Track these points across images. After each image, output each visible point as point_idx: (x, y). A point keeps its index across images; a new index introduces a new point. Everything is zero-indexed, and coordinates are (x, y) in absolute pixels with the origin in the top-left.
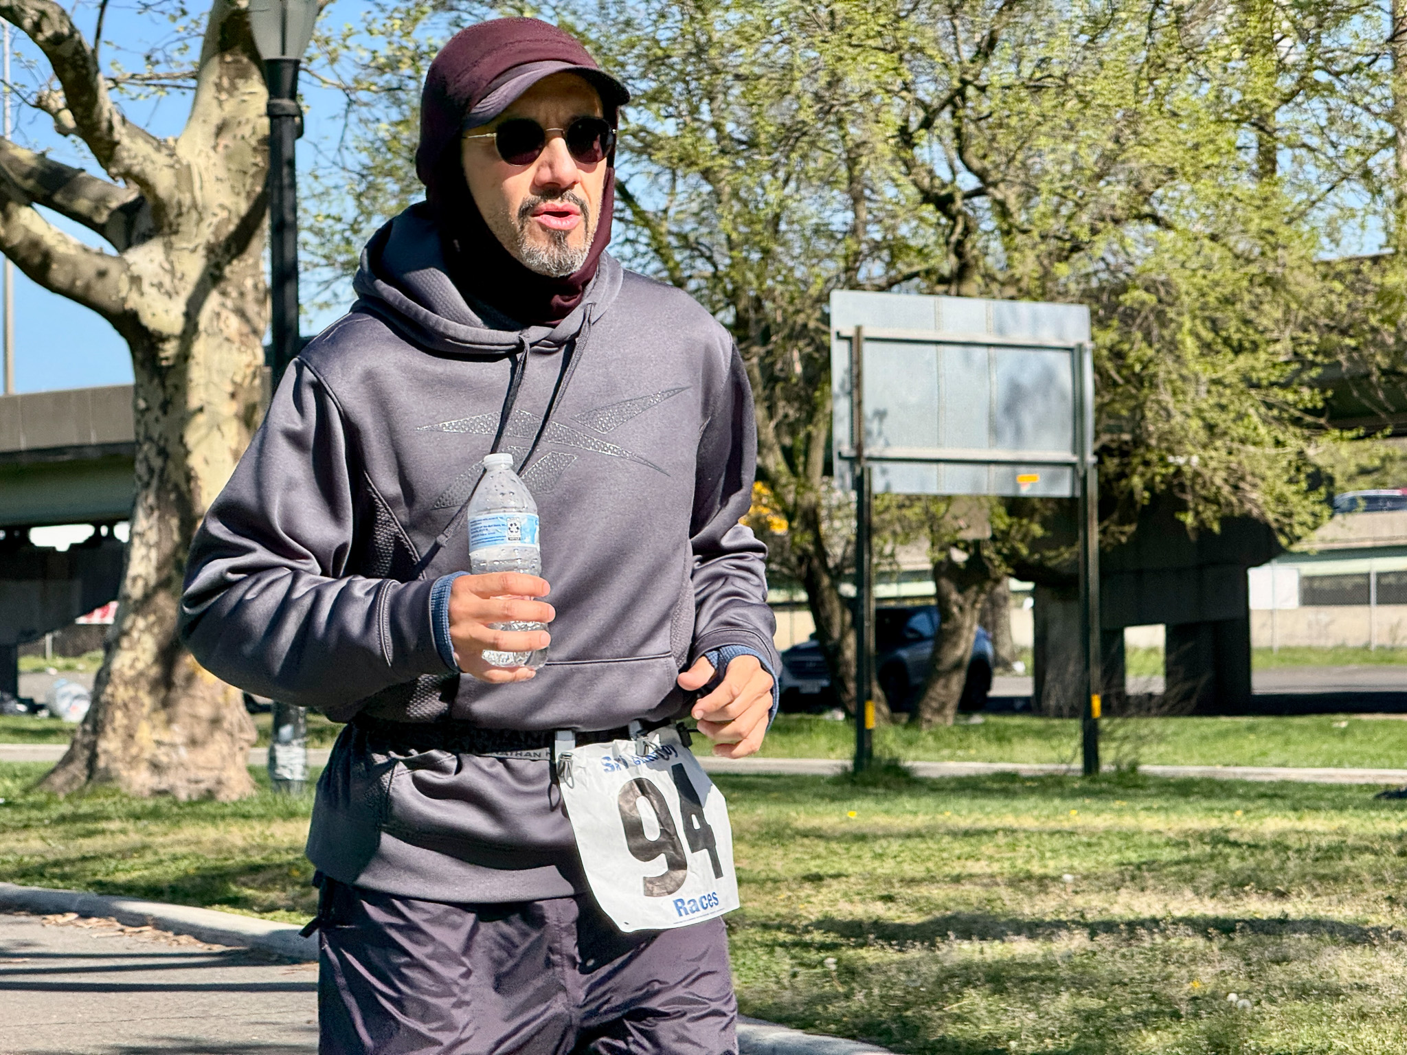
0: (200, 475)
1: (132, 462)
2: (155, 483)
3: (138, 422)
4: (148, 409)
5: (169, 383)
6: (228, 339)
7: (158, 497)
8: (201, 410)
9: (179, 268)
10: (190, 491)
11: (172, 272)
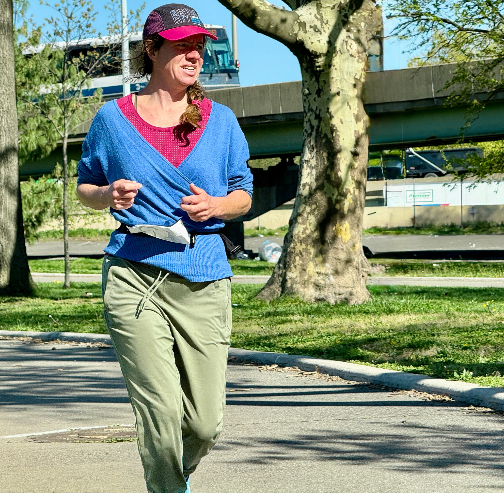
0: (339, 129)
1: (301, 123)
2: (314, 133)
3: (305, 101)
4: (310, 94)
5: (321, 79)
6: (351, 55)
7: (316, 141)
8: (338, 94)
9: (325, 18)
10: (333, 137)
11: (322, 20)
